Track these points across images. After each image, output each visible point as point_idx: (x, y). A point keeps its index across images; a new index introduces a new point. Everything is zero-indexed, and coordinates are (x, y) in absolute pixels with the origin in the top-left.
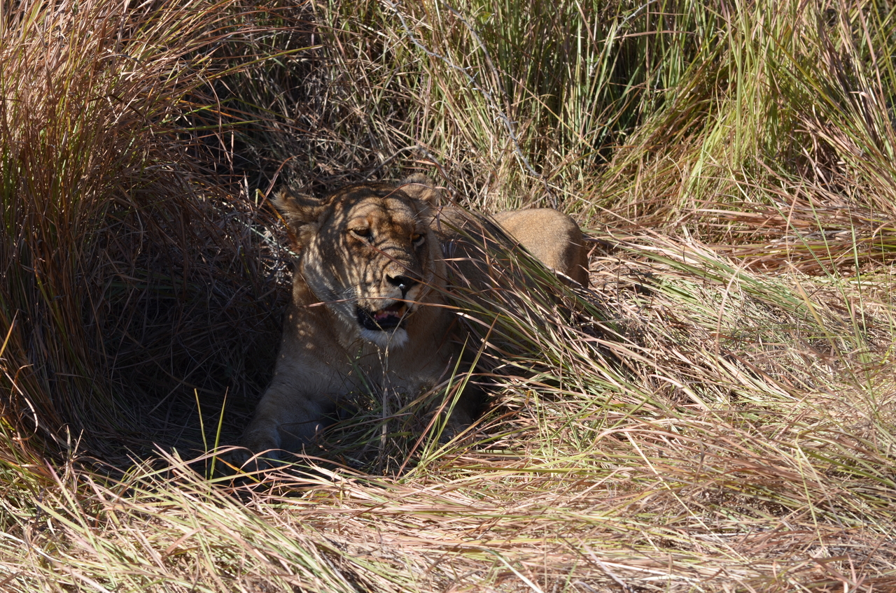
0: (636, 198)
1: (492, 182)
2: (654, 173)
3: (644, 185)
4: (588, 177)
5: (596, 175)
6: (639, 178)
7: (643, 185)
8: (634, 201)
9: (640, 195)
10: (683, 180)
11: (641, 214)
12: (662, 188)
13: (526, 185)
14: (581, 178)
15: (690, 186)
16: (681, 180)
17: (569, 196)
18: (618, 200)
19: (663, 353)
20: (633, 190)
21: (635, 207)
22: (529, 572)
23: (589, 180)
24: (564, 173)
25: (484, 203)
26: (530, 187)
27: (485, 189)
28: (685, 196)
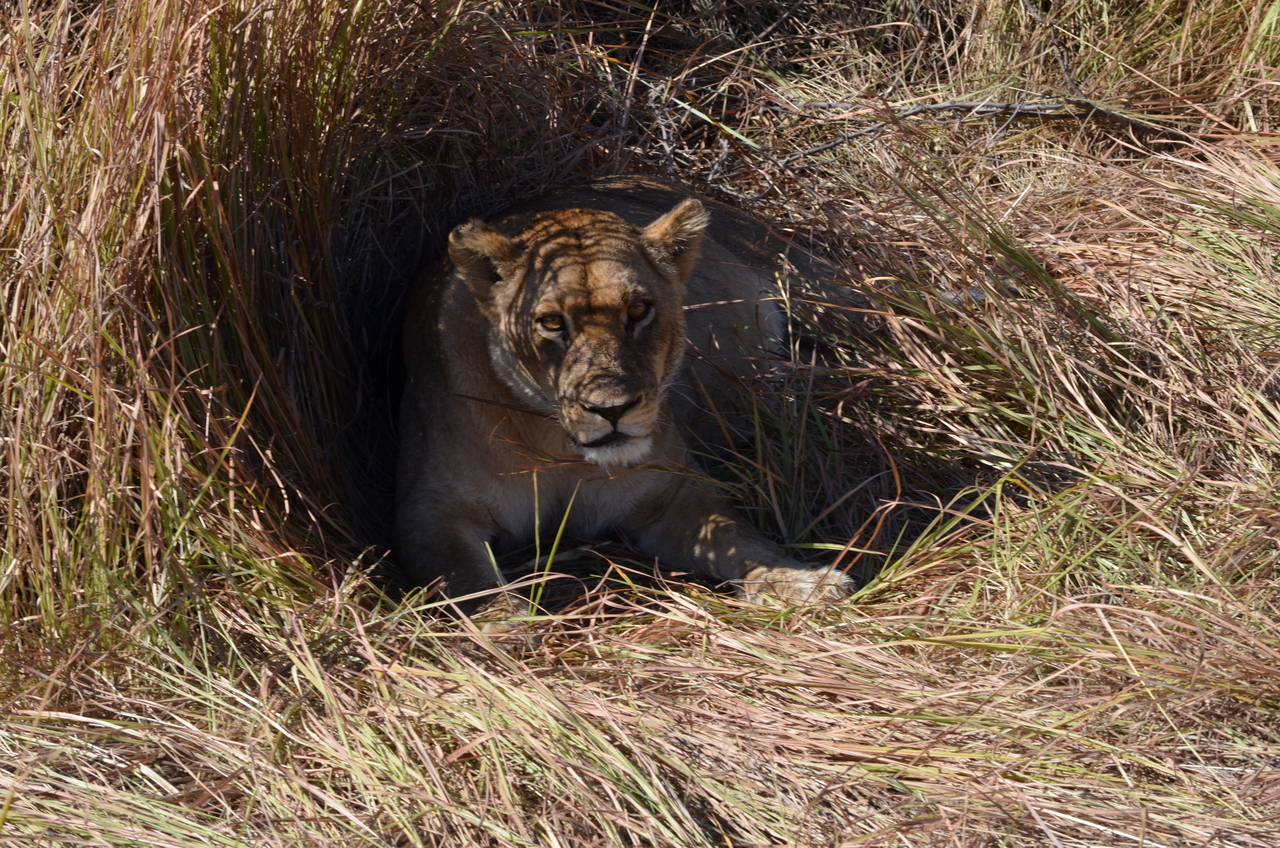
0: (1181, 54)
1: (978, 18)
2: (1209, 16)
3: (1195, 35)
4: (1115, 17)
5: (1127, 14)
6: (1188, 25)
7: (1193, 36)
8: (1179, 59)
9: (1188, 49)
10: (1250, 30)
11: (1186, 78)
12: (1219, 39)
13: (1026, 27)
14: (1105, 18)
15: (1259, 42)
16: (1246, 30)
17: (1087, 47)
18: (1155, 57)
19: (1182, 390)
20: (1178, 42)
21: (1180, 68)
22: (948, 822)
23: (1116, 22)
24: (1082, 11)
25: (966, 52)
26: (1033, 29)
27: (967, 32)
28: (1252, 56)
